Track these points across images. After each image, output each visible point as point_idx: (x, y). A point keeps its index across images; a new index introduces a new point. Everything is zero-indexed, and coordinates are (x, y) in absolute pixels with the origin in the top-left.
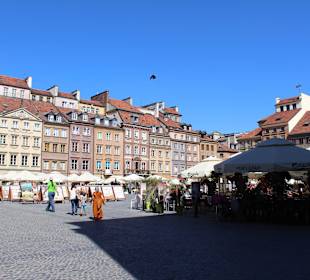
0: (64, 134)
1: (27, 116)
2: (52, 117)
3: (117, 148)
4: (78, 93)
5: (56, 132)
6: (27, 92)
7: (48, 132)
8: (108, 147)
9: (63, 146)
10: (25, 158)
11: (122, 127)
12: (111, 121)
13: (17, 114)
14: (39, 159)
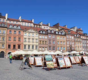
0: (46, 37)
1: (33, 31)
2: (42, 32)
3: (64, 42)
4: (49, 24)
5: (43, 37)
6: (32, 24)
7: (41, 37)
8: (61, 42)
9: (46, 42)
10: (33, 46)
11: (65, 35)
12: (61, 33)
13: (30, 31)
14: (38, 47)
